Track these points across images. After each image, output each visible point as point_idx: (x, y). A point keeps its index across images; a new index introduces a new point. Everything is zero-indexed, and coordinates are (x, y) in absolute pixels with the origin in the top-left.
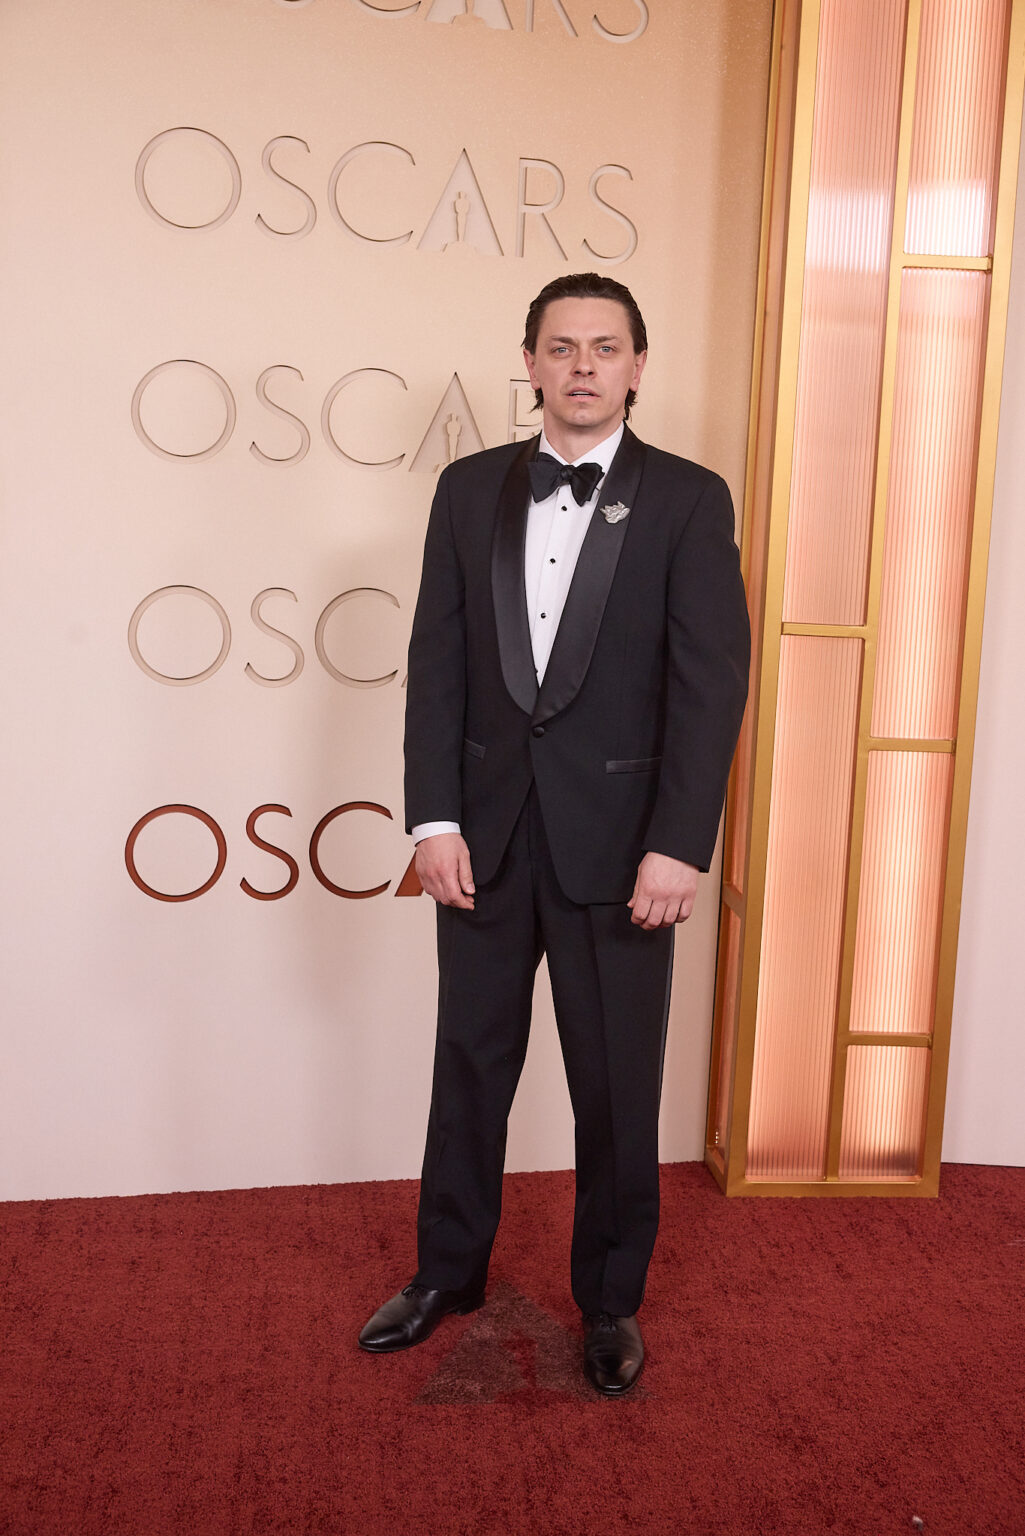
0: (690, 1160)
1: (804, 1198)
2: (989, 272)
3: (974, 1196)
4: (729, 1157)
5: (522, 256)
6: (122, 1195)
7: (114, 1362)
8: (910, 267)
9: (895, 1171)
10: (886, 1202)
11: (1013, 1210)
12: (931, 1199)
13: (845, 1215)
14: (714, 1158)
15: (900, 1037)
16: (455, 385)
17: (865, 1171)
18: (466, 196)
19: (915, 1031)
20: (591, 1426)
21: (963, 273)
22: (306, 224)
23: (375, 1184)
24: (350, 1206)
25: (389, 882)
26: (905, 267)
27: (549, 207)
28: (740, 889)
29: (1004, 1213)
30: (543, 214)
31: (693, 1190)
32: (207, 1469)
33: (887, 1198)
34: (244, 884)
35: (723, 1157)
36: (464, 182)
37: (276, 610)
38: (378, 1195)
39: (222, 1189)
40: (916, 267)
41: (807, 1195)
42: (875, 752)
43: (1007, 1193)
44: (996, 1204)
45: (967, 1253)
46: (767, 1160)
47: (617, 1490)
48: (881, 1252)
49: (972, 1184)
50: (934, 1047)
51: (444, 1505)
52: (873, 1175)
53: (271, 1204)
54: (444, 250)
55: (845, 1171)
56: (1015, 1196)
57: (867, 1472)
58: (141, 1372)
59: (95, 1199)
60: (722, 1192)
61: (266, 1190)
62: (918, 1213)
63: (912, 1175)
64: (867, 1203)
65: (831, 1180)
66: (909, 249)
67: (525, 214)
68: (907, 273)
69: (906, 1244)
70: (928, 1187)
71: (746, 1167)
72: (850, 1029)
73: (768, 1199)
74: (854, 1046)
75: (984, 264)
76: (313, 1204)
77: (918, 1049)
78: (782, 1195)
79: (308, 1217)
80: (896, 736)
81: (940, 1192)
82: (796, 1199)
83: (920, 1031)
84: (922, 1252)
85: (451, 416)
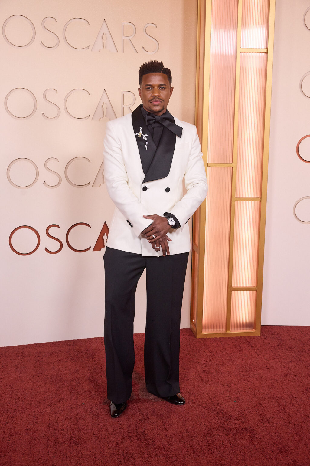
0: (186, 328)
1: (220, 338)
2: (267, 53)
3: (271, 335)
4: (197, 326)
6: (13, 346)
7: (11, 396)
8: (243, 52)
9: (247, 328)
10: (244, 337)
11: (283, 339)
12: (258, 336)
13: (232, 342)
14: (193, 327)
15: (248, 288)
16: (105, 94)
17: (238, 329)
18: (105, 34)
19: (252, 286)
20: (156, 409)
21: (259, 53)
22: (56, 44)
23: (90, 339)
24: (82, 346)
26: (241, 52)
27: (132, 37)
28: (198, 245)
29: (280, 340)
30: (130, 39)
31: (186, 337)
32: (39, 427)
33: (245, 337)
34: (46, 249)
35: (195, 326)
36: (105, 30)
37: (52, 164)
38: (91, 342)
39: (44, 342)
40: (244, 52)
42: (237, 202)
43: (281, 334)
44: (278, 337)
45: (269, 352)
46: (208, 327)
47: (164, 428)
48: (243, 353)
49: (271, 331)
50: (258, 291)
51: (111, 435)
52: (240, 330)
53: (58, 346)
55: (232, 329)
56: (283, 334)
58: (19, 399)
59: (5, 347)
60: (195, 337)
61: (57, 342)
62: (254, 340)
63: (252, 329)
64: (239, 338)
65: (228, 332)
66: (242, 47)
68: (242, 54)
69: (250, 350)
70: (257, 333)
71: (202, 328)
72: (232, 286)
73: (209, 338)
74: (234, 291)
75: (265, 51)
76: (71, 346)
77: (253, 291)
78: (213, 337)
79: (70, 350)
80: (243, 197)
81: (261, 334)
82: (218, 338)
83: (253, 286)
84: (256, 352)
85: (104, 103)
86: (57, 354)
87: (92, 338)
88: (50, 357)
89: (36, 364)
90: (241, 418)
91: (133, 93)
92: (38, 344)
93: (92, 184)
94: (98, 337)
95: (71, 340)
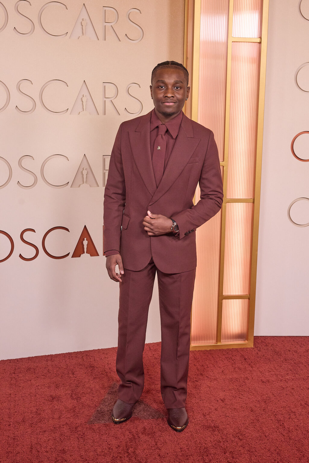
2: (260, 43)
3: (265, 346)
5: (105, 40)
8: (234, 42)
9: (239, 339)
10: (237, 350)
11: (277, 350)
12: (251, 348)
13: (224, 355)
15: (240, 296)
16: (84, 85)
17: (230, 340)
18: (85, 20)
19: (244, 294)
21: (252, 43)
22: (30, 31)
23: (69, 353)
24: (61, 361)
25: (69, 253)
26: (233, 42)
27: (114, 23)
29: (274, 351)
30: (111, 26)
33: (237, 349)
34: (20, 256)
36: (84, 15)
37: (26, 163)
38: (70, 357)
39: (18, 358)
40: (236, 42)
41: (211, 349)
42: (228, 203)
43: (275, 345)
44: (272, 349)
45: (264, 365)
46: (199, 338)
48: (236, 366)
49: (264, 343)
50: (250, 299)
52: (232, 341)
53: (35, 362)
54: (78, 39)
55: (223, 341)
57: (236, 436)
61: (33, 357)
62: (247, 352)
63: (245, 340)
64: (231, 350)
65: (219, 344)
66: (234, 36)
67: (105, 26)
68: (234, 44)
69: (244, 362)
70: (250, 344)
72: (223, 294)
73: (199, 351)
74: (225, 300)
75: (258, 40)
76: (49, 361)
77: (245, 299)
78: (203, 349)
79: (47, 366)
80: (235, 198)
81: (254, 346)
82: (208, 350)
83: (246, 294)
84: (249, 365)
85: (83, 95)
86: (34, 370)
87: (71, 352)
88: (26, 374)
89: (12, 382)
90: (238, 435)
91: (116, 85)
92: (11, 360)
93: (70, 184)
94: (78, 352)
95: (48, 356)
